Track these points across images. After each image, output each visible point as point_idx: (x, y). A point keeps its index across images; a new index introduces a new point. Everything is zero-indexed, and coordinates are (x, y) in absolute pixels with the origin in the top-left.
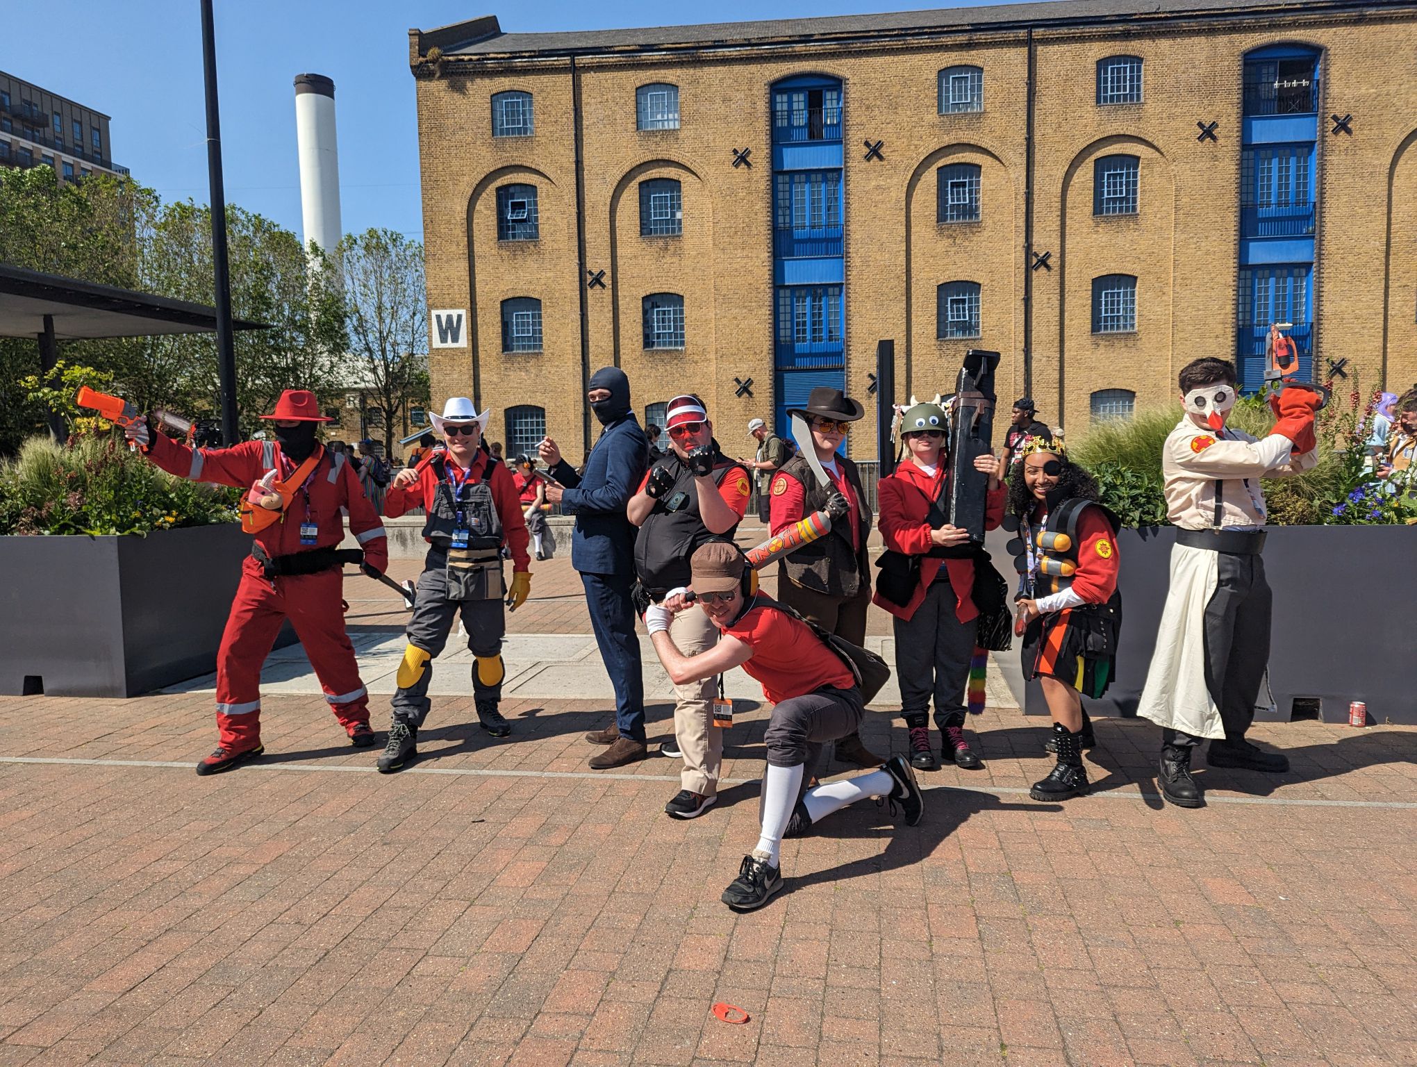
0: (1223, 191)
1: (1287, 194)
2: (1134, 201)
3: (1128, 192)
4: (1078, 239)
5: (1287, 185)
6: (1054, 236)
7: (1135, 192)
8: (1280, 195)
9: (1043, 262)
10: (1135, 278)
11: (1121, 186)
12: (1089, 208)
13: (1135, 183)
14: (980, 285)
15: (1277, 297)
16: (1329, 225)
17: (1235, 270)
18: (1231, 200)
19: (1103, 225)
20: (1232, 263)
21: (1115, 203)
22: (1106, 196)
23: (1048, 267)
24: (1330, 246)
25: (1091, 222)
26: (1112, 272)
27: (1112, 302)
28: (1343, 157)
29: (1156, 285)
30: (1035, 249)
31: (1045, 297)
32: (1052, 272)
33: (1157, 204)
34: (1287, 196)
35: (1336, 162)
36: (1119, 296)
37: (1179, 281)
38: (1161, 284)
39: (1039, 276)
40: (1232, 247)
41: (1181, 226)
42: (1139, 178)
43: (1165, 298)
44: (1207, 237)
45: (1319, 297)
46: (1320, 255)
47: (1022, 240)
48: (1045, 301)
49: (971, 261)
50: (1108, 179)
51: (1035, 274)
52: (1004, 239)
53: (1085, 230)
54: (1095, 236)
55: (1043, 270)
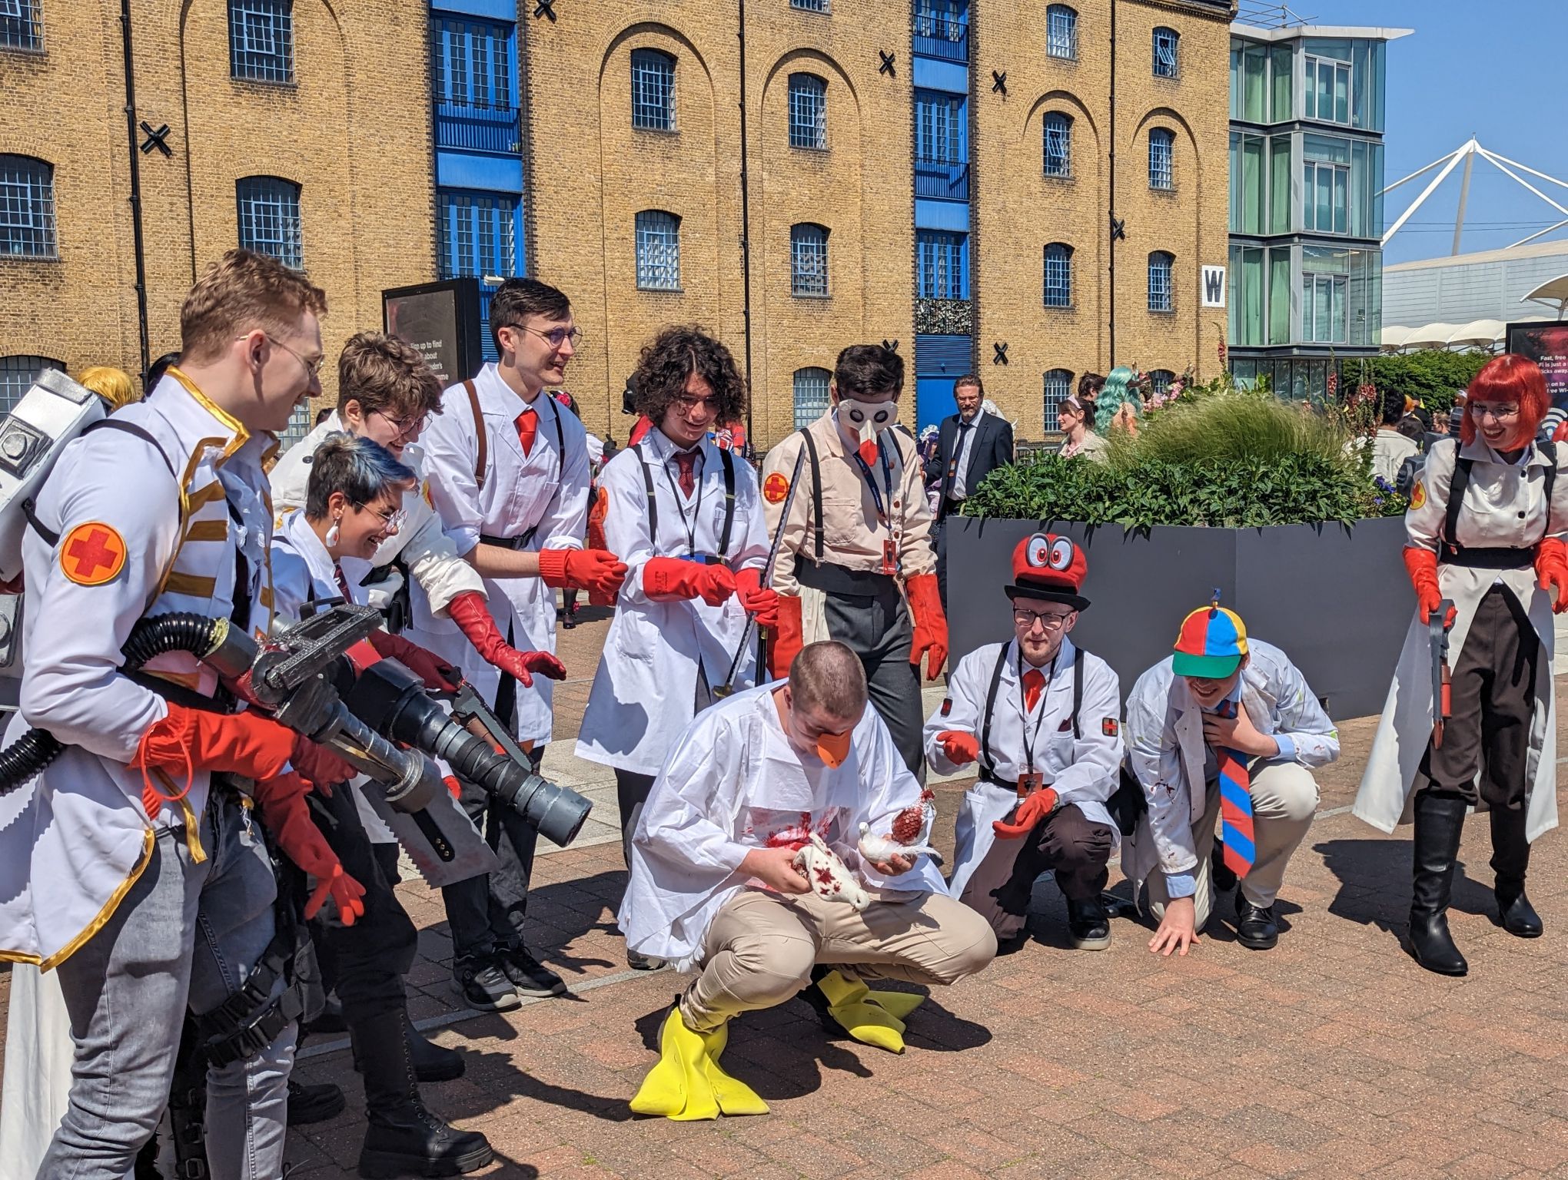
0: (409, 73)
1: (485, 90)
2: (289, 63)
3: (278, 51)
4: (211, 111)
5: (485, 78)
6: (173, 100)
7: (288, 50)
8: (476, 89)
9: (158, 141)
10: (297, 188)
11: (268, 37)
12: (224, 65)
13: (288, 36)
14: (51, 166)
15: (481, 238)
16: (538, 143)
17: (431, 191)
18: (418, 86)
19: (246, 94)
20: (426, 180)
21: (260, 62)
22: (247, 48)
23: (166, 151)
24: (541, 174)
25: (229, 87)
26: (265, 173)
27: (267, 220)
28: (549, 52)
29: (329, 201)
30: (141, 117)
31: (165, 200)
32: (174, 160)
33: (322, 75)
34: (485, 94)
35: (539, 56)
36: (275, 212)
37: (360, 199)
38: (335, 201)
39: (151, 163)
40: (426, 157)
41: (357, 117)
42: (293, 30)
43: (342, 223)
44: (392, 138)
45: (531, 244)
46: (529, 185)
47: (121, 98)
48: (167, 207)
49: (34, 122)
50: (248, 22)
51: (143, 160)
52: (89, 91)
53: (220, 98)
54: (236, 111)
55: (157, 155)
